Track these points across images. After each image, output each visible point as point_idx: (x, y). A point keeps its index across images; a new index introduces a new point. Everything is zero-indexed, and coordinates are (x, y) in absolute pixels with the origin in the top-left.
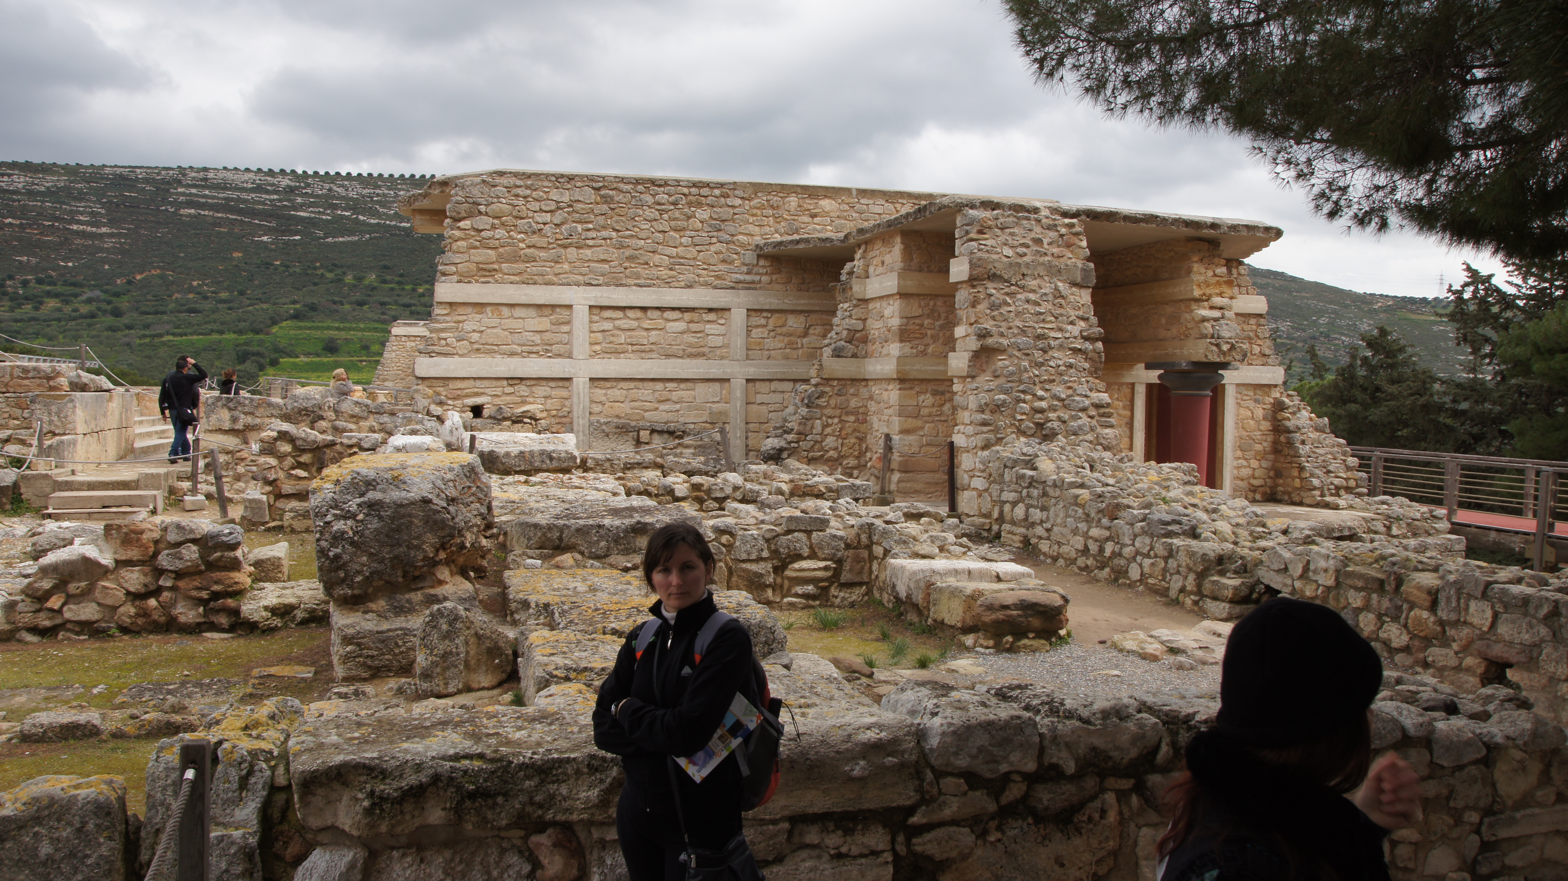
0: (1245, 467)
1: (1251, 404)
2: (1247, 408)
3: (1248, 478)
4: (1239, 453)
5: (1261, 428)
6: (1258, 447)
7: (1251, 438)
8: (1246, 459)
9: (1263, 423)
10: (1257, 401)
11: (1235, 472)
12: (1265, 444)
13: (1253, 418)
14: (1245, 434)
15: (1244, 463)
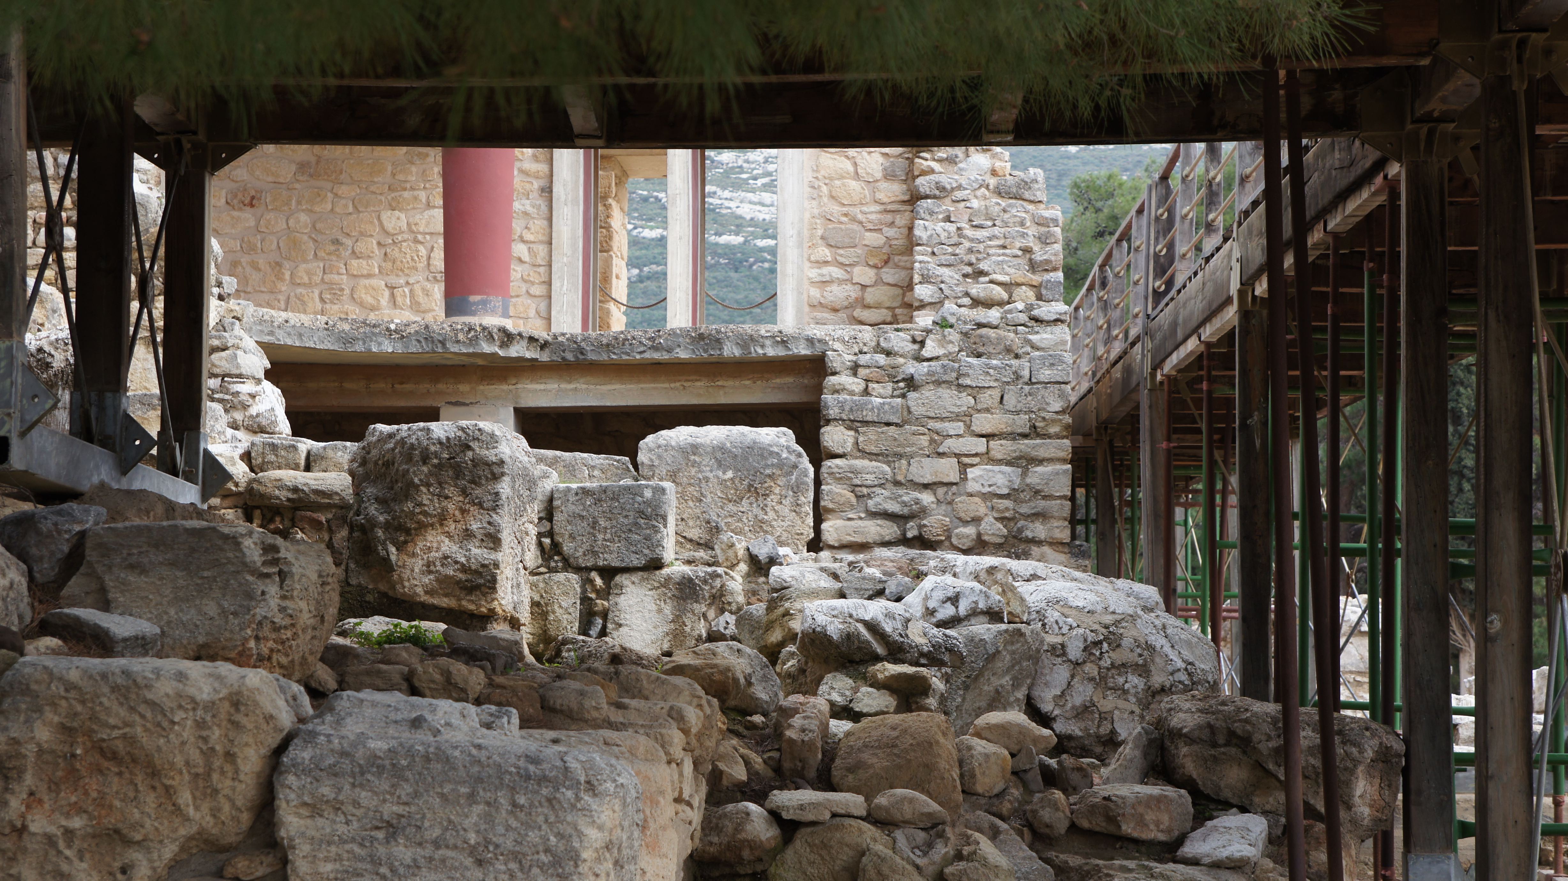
0: (841, 282)
3: (850, 307)
4: (825, 253)
5: (880, 196)
6: (874, 239)
7: (854, 220)
8: (842, 265)
9: (884, 185)
11: (815, 293)
12: (891, 232)
13: (857, 176)
14: (836, 209)
15: (837, 272)
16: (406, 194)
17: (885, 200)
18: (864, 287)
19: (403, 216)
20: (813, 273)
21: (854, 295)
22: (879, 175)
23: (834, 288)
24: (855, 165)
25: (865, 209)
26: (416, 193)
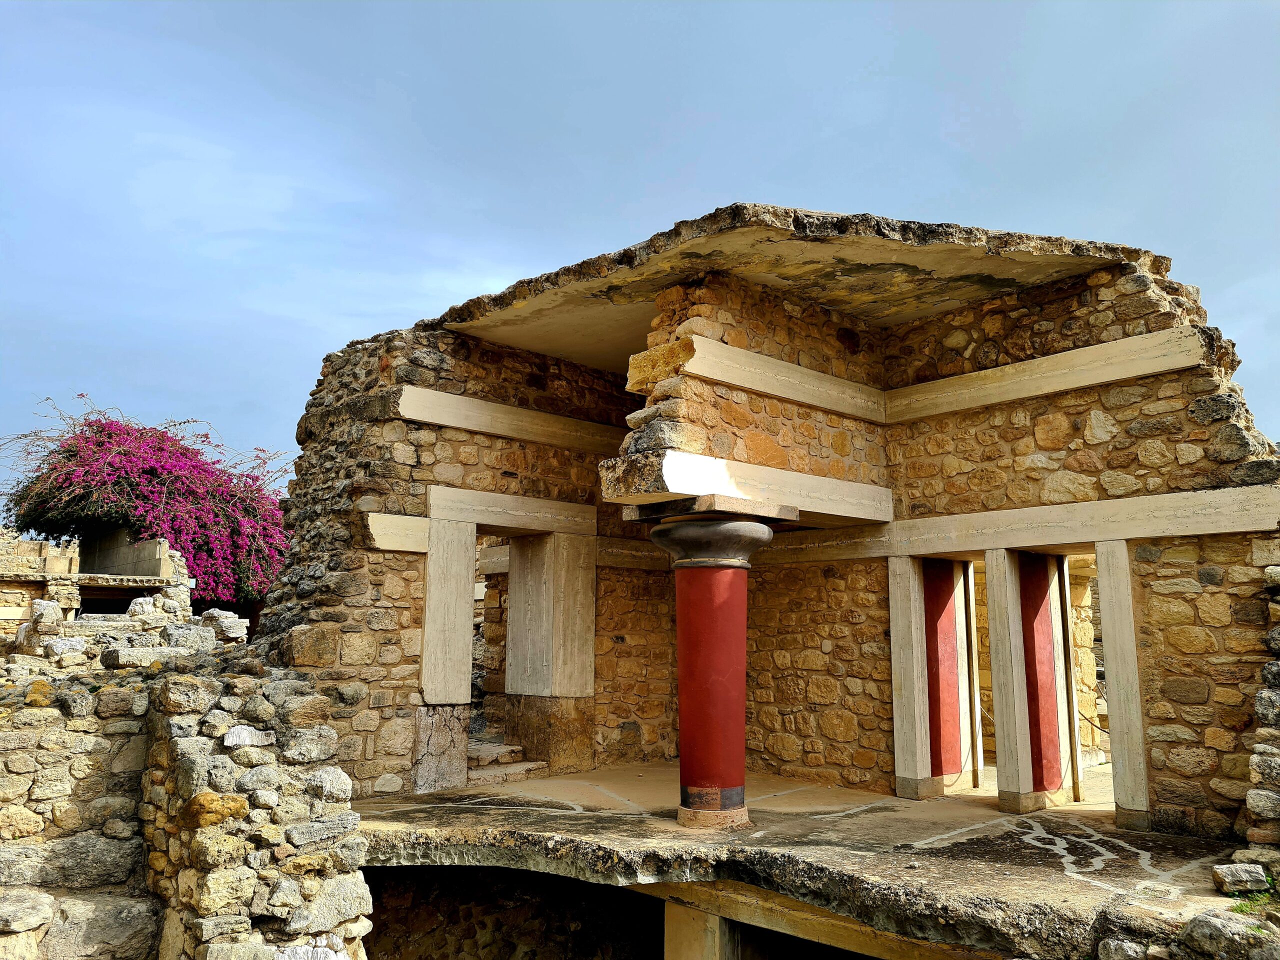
0: (1190, 744)
1: (1191, 586)
2: (1179, 595)
4: (1166, 708)
5: (1233, 644)
7: (1199, 672)
9: (1234, 631)
10: (1207, 578)
12: (1250, 689)
13: (1197, 621)
14: (1176, 658)
15: (1186, 733)
16: (789, 637)
17: (1239, 649)
18: (1220, 753)
19: (788, 655)
20: (1154, 731)
21: (1208, 763)
22: (1227, 619)
23: (1182, 750)
24: (1196, 608)
25: (1213, 660)
26: (795, 635)
